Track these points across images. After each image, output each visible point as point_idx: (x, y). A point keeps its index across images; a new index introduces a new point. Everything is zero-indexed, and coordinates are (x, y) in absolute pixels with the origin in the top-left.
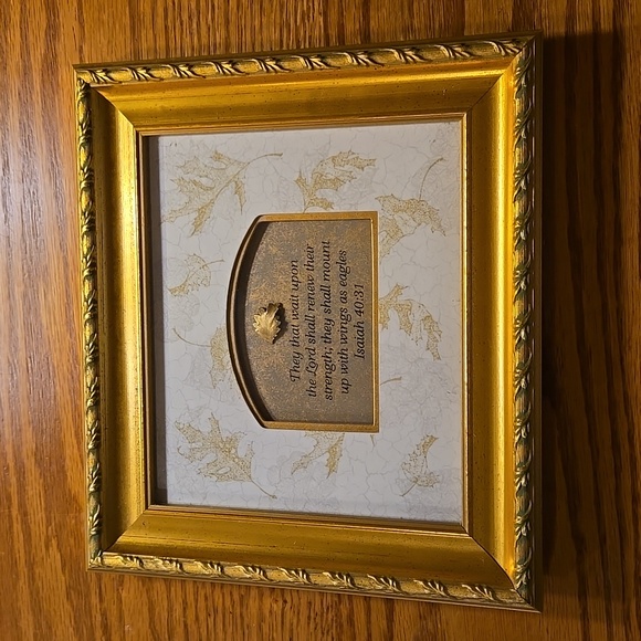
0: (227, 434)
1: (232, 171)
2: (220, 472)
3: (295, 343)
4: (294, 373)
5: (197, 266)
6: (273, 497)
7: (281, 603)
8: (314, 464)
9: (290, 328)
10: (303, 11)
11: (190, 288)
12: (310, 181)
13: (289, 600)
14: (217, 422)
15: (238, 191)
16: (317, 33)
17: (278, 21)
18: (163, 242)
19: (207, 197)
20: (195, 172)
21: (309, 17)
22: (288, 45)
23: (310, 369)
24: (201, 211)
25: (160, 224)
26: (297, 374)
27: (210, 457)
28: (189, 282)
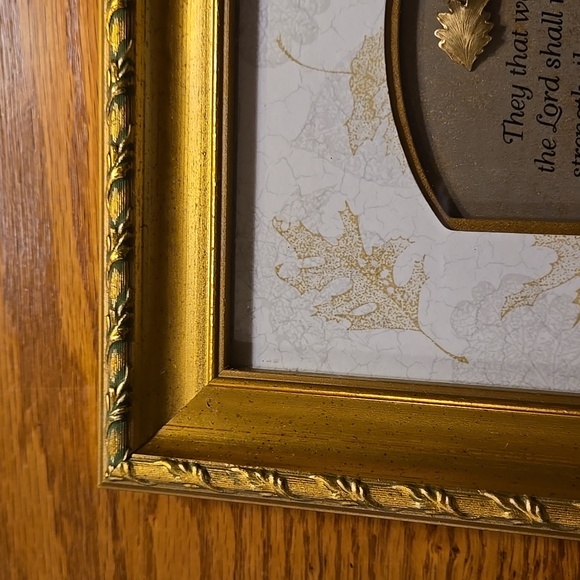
0: (375, 241)
2: (358, 312)
3: (517, 67)
4: (510, 128)
6: (463, 360)
7: (446, 552)
8: (550, 298)
9: (510, 37)
13: (462, 546)
14: (355, 219)
23: (546, 119)
26: (517, 129)
27: (339, 285)
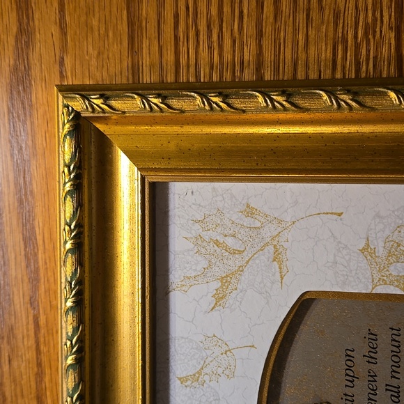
1: (269, 231)
5: (217, 351)
10: (367, 25)
11: (207, 378)
12: (381, 251)
15: (277, 257)
16: (385, 50)
17: (331, 34)
18: (172, 316)
19: (234, 263)
20: (219, 230)
21: (374, 32)
22: (344, 67)
24: (225, 280)
25: (167, 293)
28: (205, 370)
